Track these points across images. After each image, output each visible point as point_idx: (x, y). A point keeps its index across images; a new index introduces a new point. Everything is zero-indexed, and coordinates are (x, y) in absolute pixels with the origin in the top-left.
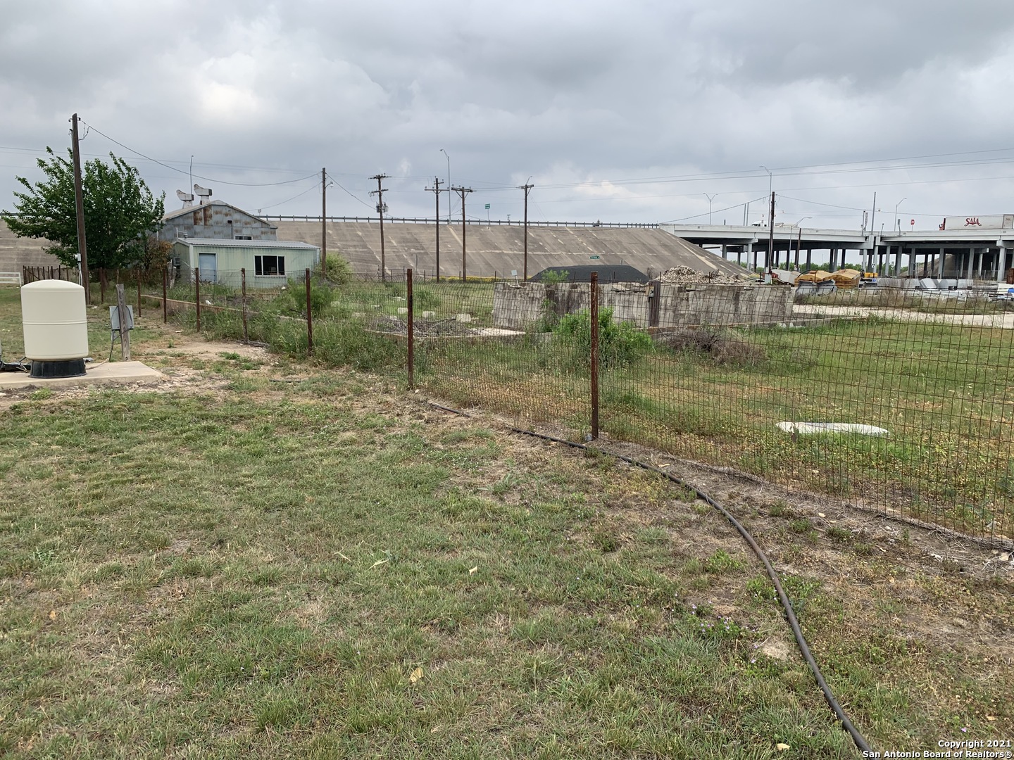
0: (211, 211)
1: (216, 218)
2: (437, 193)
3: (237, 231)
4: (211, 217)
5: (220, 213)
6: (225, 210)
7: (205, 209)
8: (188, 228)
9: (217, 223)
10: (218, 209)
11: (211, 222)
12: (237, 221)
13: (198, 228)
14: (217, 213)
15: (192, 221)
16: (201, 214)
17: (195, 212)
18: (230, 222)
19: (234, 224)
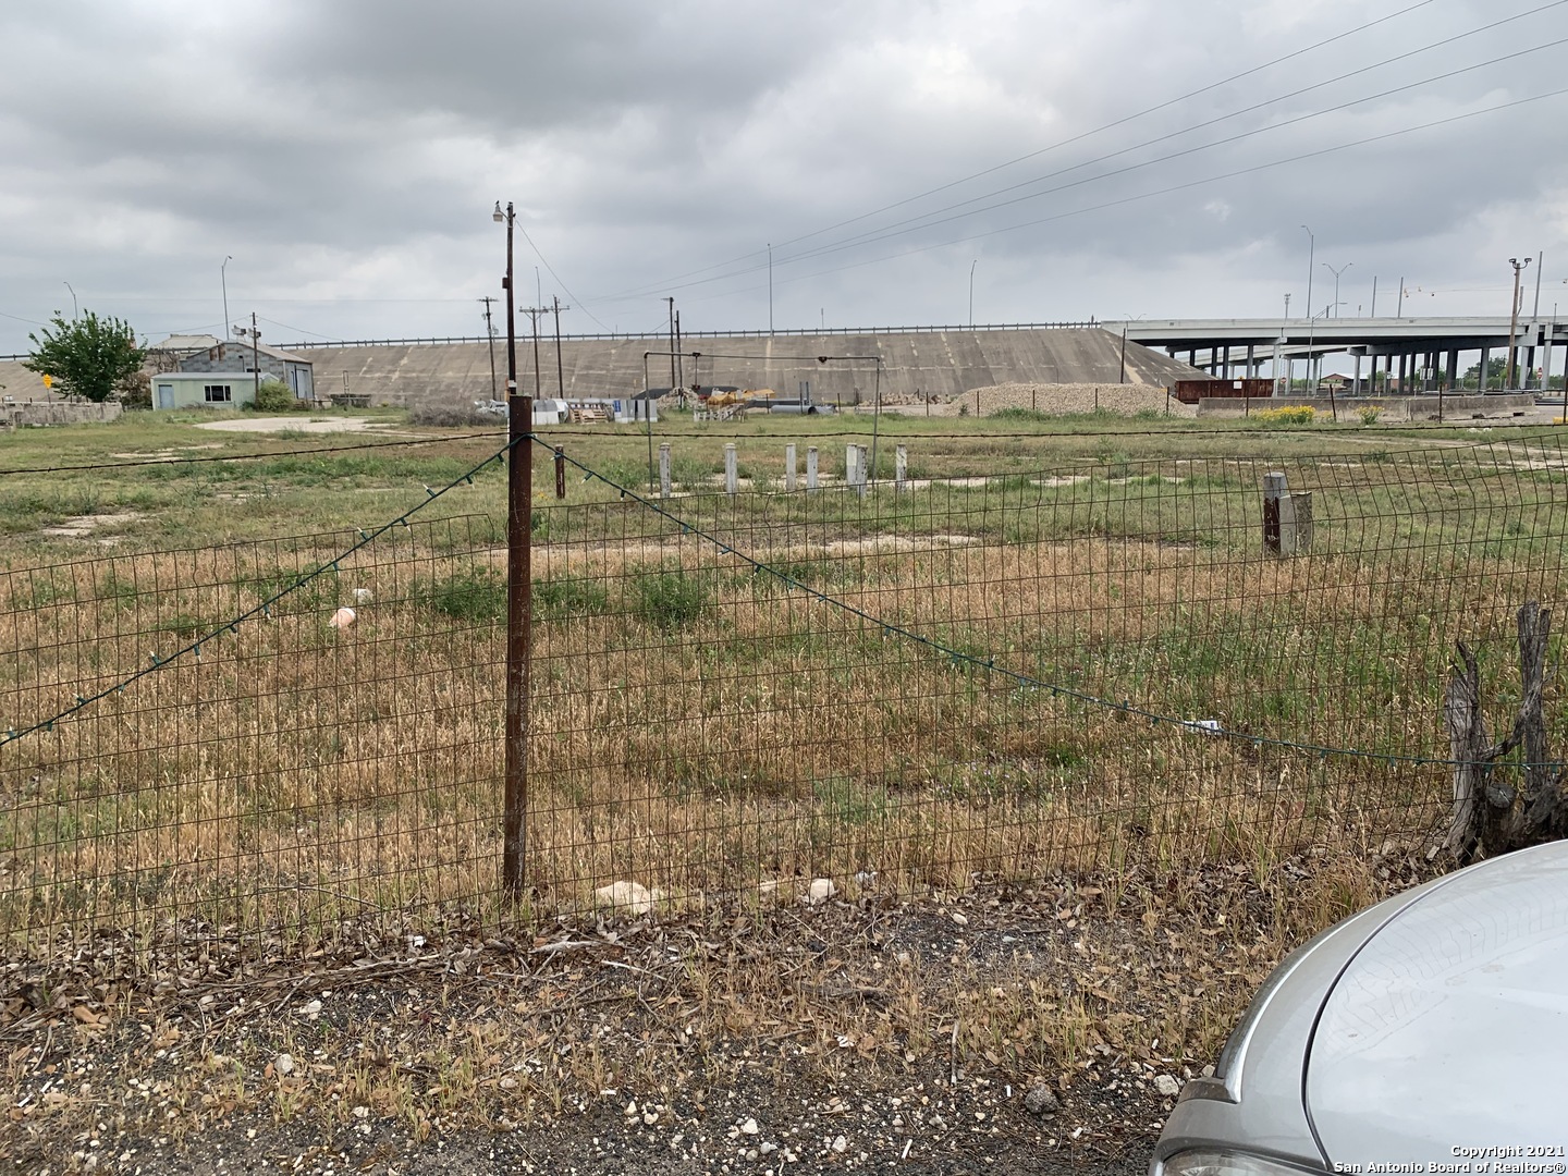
0: (225, 349)
1: (229, 354)
2: (557, 313)
3: (247, 364)
4: (224, 353)
5: (233, 349)
6: (237, 347)
7: (219, 347)
8: (206, 363)
9: (230, 358)
10: (231, 346)
11: (224, 357)
12: (247, 356)
13: (213, 363)
14: (229, 350)
15: (208, 358)
16: (216, 351)
17: (211, 350)
18: (241, 357)
19: (245, 359)
